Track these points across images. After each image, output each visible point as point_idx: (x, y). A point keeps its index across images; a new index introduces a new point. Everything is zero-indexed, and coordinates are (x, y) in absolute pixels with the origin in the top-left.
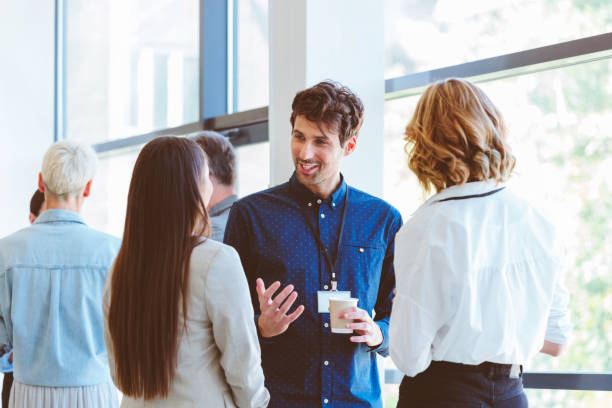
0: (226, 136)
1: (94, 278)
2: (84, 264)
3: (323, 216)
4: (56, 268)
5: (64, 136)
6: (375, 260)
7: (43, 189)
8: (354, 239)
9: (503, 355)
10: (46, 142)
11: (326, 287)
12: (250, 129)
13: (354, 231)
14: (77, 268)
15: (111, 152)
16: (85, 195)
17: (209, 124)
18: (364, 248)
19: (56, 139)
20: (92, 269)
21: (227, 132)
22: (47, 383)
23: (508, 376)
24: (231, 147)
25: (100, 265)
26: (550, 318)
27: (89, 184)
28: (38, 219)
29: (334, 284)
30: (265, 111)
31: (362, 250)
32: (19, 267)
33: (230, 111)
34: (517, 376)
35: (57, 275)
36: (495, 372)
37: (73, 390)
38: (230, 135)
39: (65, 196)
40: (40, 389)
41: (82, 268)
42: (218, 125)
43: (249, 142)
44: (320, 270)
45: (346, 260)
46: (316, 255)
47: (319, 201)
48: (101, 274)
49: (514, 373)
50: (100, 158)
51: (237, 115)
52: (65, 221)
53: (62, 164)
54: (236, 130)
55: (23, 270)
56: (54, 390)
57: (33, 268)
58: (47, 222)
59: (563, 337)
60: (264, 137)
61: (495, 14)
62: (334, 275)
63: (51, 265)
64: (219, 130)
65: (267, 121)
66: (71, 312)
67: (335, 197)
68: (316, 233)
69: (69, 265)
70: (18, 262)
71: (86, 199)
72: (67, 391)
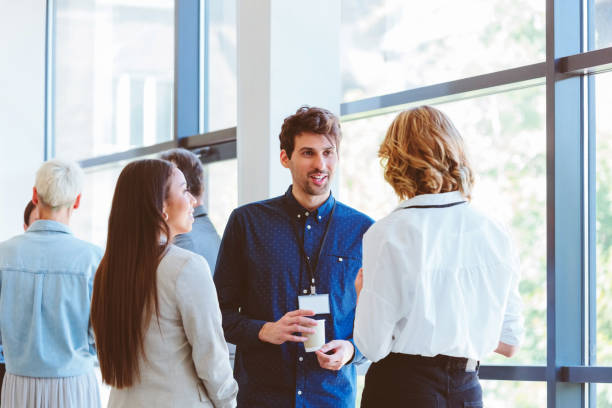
0: (197, 154)
1: (72, 283)
2: (64, 270)
3: (309, 227)
4: (40, 272)
5: (53, 155)
6: (353, 269)
7: (37, 202)
8: (336, 248)
9: (456, 349)
10: (38, 162)
11: (305, 291)
12: (221, 147)
13: (335, 243)
14: (58, 273)
15: (95, 168)
16: (75, 207)
17: (182, 142)
18: (343, 258)
19: (46, 159)
20: (71, 274)
21: (199, 150)
22: (33, 375)
23: (464, 370)
24: (200, 163)
25: (78, 271)
26: (505, 322)
27: (78, 198)
28: (29, 229)
29: (313, 289)
30: (233, 131)
31: (341, 260)
32: (9, 270)
33: (202, 132)
34: (473, 369)
35: (40, 278)
36: (452, 366)
37: (54, 381)
38: (202, 153)
39: (58, 208)
40: (26, 380)
41: (62, 273)
42: (191, 143)
43: (219, 159)
44: (301, 277)
45: (325, 268)
46: (298, 263)
47: (307, 214)
48: (79, 279)
49: (471, 367)
50: (86, 173)
51: (207, 135)
52: (52, 231)
53: (58, 180)
54: (207, 148)
55: (11, 273)
56: (38, 380)
57: (19, 271)
58: (37, 231)
59: (515, 339)
60: (232, 155)
61: (440, 42)
62: (313, 281)
63: (35, 270)
64: (191, 148)
65: (235, 140)
66: (51, 312)
67: (320, 211)
68: (301, 242)
69: (51, 270)
70: (8, 266)
71: (75, 210)
72: (49, 381)
